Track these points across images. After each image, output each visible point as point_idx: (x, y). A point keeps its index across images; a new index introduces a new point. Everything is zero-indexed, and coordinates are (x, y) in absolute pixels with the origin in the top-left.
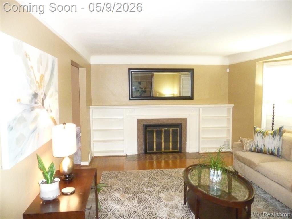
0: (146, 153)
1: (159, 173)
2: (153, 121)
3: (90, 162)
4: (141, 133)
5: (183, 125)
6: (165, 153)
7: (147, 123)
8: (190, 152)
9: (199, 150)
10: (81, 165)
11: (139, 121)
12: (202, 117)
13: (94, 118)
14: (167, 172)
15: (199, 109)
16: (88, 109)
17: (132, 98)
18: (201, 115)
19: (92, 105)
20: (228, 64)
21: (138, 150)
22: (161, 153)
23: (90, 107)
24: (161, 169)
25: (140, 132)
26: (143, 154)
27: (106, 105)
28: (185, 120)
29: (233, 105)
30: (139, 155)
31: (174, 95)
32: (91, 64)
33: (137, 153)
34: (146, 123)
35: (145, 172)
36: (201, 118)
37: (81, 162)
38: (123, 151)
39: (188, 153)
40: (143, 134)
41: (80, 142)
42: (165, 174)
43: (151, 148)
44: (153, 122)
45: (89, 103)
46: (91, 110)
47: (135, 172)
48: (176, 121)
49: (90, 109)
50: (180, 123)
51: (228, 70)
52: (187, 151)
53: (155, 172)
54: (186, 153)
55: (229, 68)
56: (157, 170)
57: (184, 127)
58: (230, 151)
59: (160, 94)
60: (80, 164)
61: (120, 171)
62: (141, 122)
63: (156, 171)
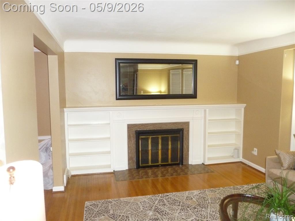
0: (138, 167)
1: (165, 201)
2: (147, 127)
3: (65, 185)
4: (133, 142)
5: (184, 130)
6: (162, 165)
7: (140, 128)
8: (193, 164)
9: (204, 160)
10: (54, 191)
11: (130, 127)
12: (209, 120)
13: (69, 123)
14: (175, 198)
15: (205, 111)
16: (62, 112)
17: (120, 97)
18: (208, 118)
19: (67, 106)
20: (238, 55)
21: (129, 164)
22: (158, 166)
23: (64, 109)
24: (166, 194)
25: (131, 141)
26: (135, 169)
27: (86, 107)
28: (187, 124)
29: (246, 105)
30: (130, 170)
31: (160, 92)
32: (65, 51)
33: (127, 168)
34: (139, 130)
35: (146, 200)
36: (207, 121)
37: (54, 186)
38: (109, 166)
39: (191, 165)
40: (135, 143)
41: (51, 158)
42: (174, 202)
43: (146, 161)
44: (149, 127)
45: (63, 104)
46: (66, 114)
47: (132, 201)
48: (176, 126)
49: (64, 112)
50: (181, 128)
51: (237, 62)
52: (190, 163)
53: (158, 199)
54: (188, 164)
55: (238, 60)
56: (160, 195)
57: (186, 133)
58: (240, 161)
59: (145, 91)
60: (52, 189)
61: (110, 200)
62: (133, 127)
63: (160, 197)
